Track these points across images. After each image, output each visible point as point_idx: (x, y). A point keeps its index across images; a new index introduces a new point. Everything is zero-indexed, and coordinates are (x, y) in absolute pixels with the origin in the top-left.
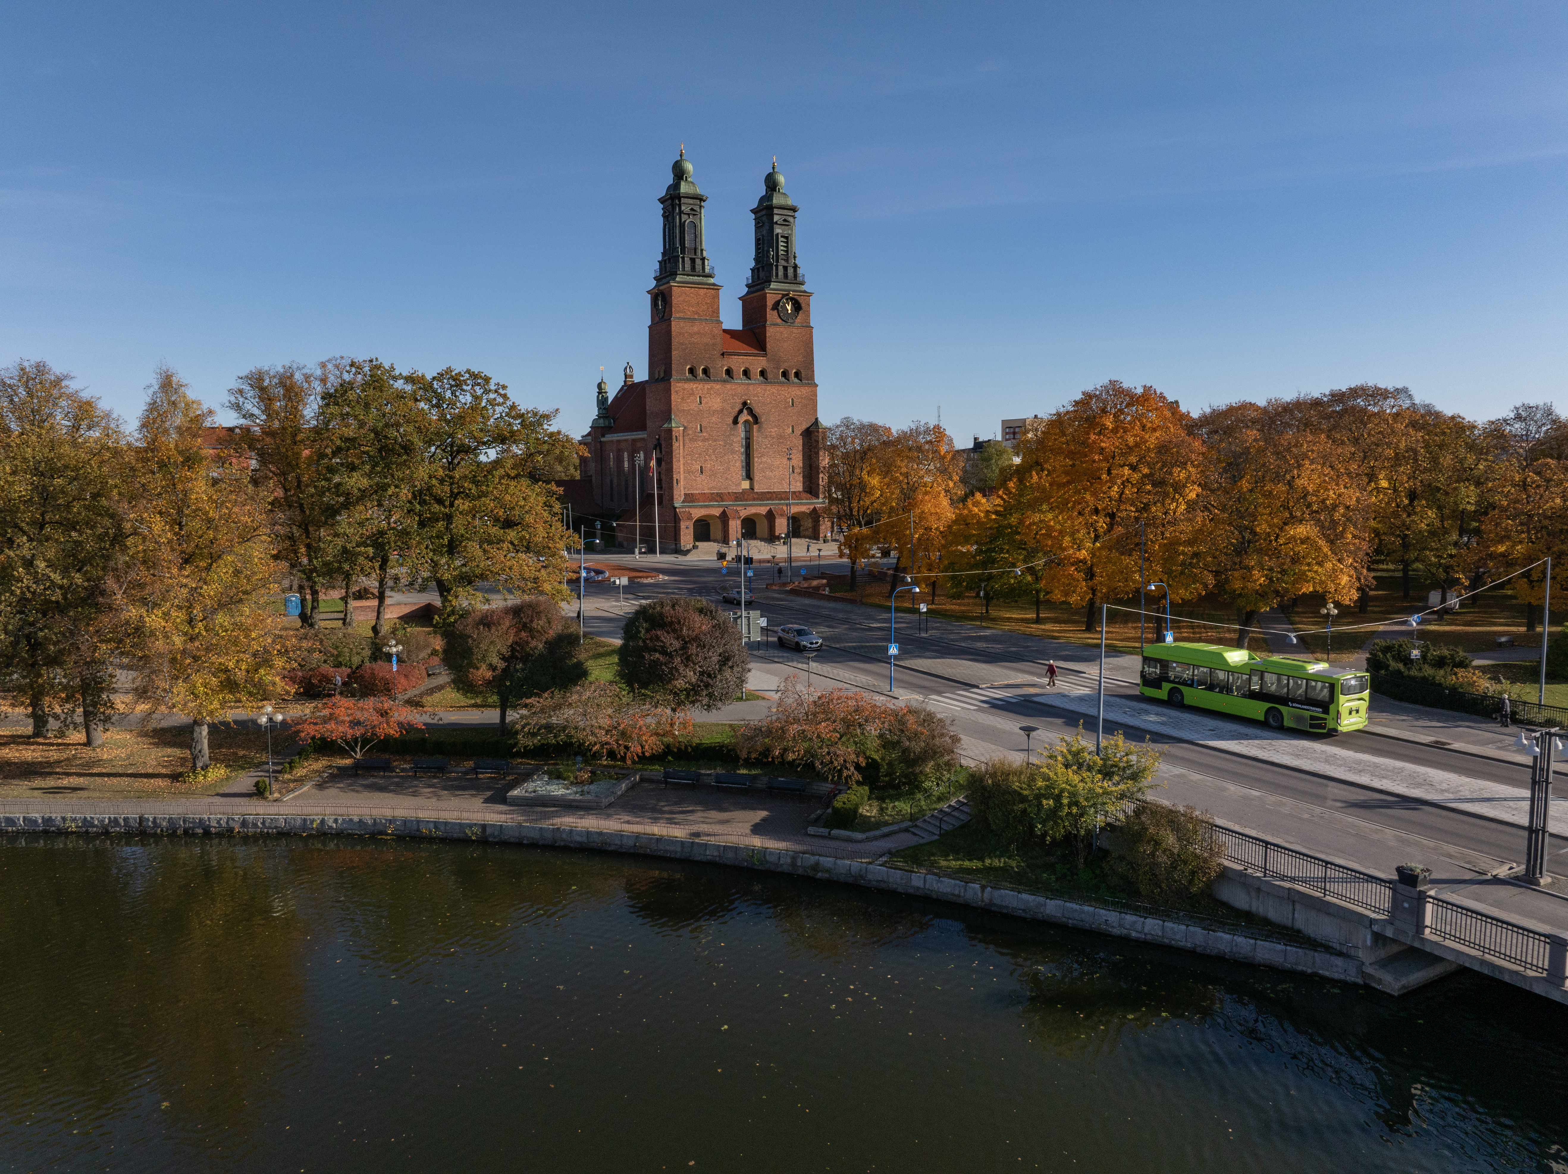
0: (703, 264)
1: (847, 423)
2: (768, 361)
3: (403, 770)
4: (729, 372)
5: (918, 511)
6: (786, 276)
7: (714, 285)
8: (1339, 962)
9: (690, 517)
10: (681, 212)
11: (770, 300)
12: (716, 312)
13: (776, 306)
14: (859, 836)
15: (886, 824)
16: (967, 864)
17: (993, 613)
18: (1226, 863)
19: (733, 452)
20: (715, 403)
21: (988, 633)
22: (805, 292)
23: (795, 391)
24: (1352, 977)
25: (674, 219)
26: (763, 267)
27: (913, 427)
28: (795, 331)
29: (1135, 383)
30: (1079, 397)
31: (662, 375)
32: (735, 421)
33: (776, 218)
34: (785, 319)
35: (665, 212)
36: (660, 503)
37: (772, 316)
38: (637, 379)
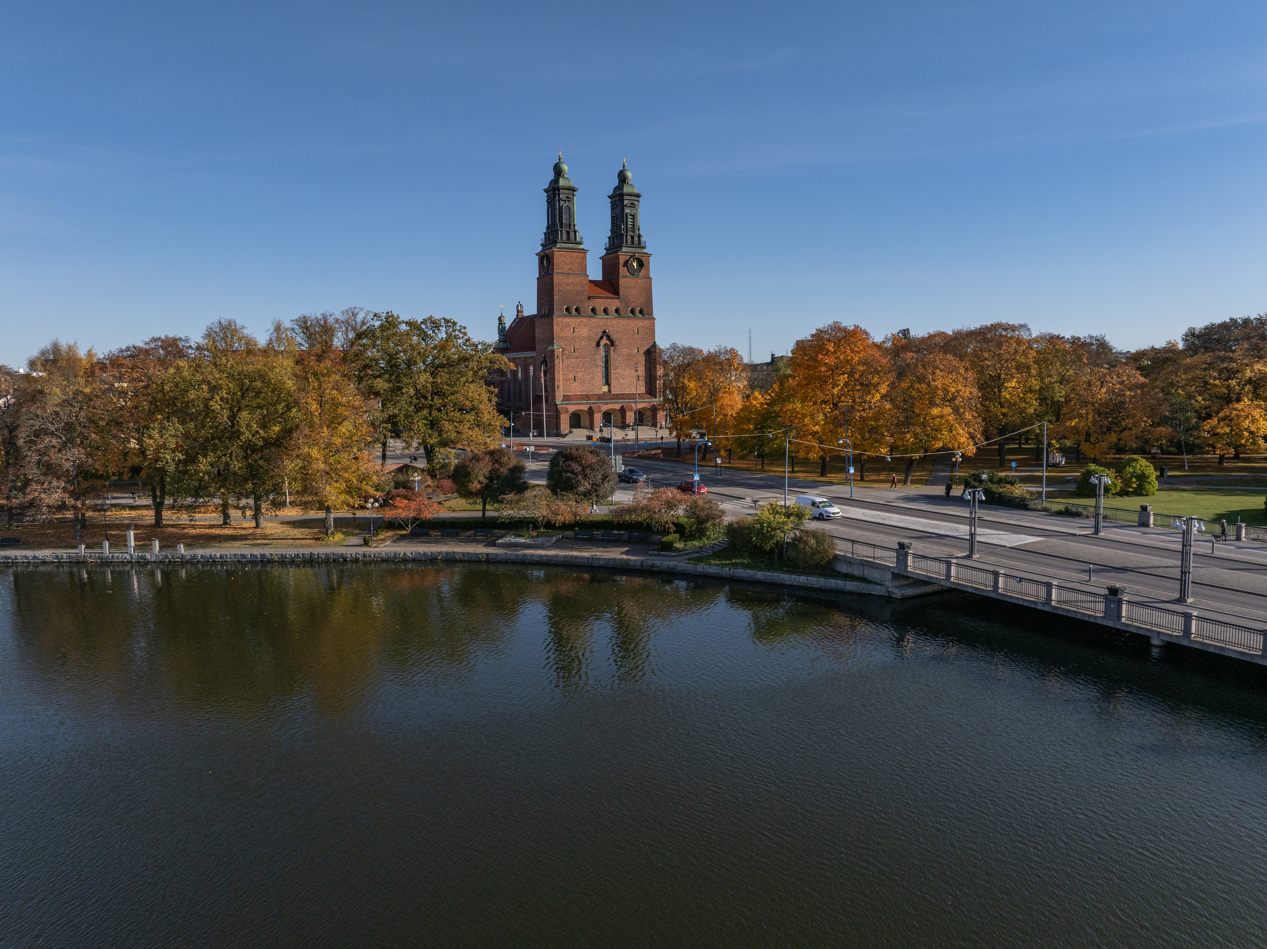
0: (575, 235)
1: (674, 347)
2: (621, 302)
3: (435, 536)
4: (593, 310)
5: (719, 404)
6: (633, 242)
7: (583, 249)
8: (878, 587)
9: (567, 412)
10: (560, 199)
11: (622, 260)
12: (584, 268)
13: (626, 264)
14: (674, 554)
15: (687, 550)
16: (724, 562)
17: (766, 468)
18: (837, 553)
19: (597, 366)
20: (584, 332)
21: (758, 476)
22: (646, 253)
23: (640, 323)
24: (884, 593)
25: (555, 204)
26: (617, 236)
27: (717, 349)
28: (639, 281)
29: (848, 323)
30: (814, 332)
31: (547, 313)
32: (598, 345)
33: (626, 202)
34: (632, 272)
35: (548, 199)
36: (546, 401)
37: (623, 271)
38: (526, 314)
